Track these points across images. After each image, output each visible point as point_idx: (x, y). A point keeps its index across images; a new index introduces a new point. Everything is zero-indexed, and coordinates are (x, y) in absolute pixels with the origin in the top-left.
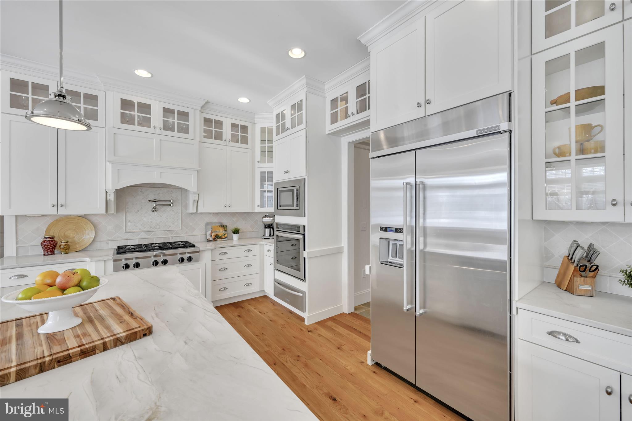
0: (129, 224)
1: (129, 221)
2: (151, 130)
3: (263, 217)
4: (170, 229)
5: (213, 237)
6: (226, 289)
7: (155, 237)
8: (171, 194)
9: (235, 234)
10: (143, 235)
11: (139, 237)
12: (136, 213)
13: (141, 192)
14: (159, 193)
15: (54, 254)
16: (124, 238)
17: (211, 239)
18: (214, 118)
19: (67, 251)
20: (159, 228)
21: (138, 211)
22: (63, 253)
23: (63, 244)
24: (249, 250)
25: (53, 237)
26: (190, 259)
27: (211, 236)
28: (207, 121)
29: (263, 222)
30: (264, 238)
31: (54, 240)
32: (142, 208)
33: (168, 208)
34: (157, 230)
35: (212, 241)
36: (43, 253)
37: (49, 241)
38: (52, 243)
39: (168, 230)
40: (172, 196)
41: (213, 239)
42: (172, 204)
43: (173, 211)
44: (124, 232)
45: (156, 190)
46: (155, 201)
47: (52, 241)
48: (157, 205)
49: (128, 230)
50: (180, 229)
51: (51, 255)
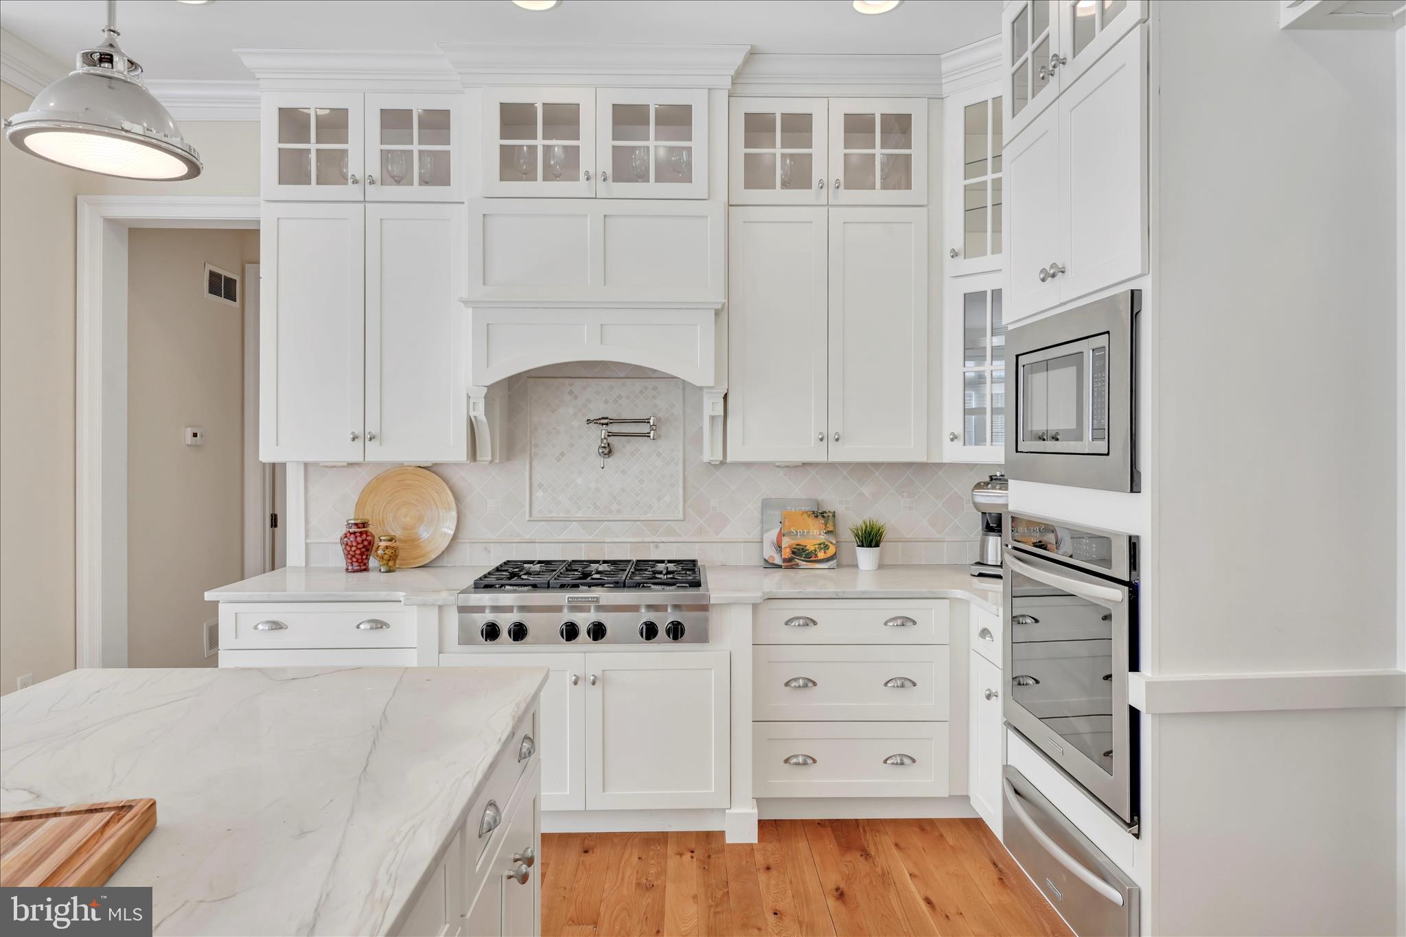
0: (539, 494)
1: (541, 486)
2: (579, 187)
3: (978, 486)
4: (649, 516)
5: (787, 553)
6: (809, 761)
7: (608, 540)
8: (654, 397)
9: (862, 546)
10: (574, 532)
11: (562, 537)
12: (558, 460)
13: (571, 393)
14: (620, 397)
15: (366, 570)
16: (527, 537)
17: (778, 561)
18: (778, 108)
19: (391, 563)
20: (619, 511)
21: (562, 454)
22: (382, 570)
23: (383, 544)
24: (906, 621)
25: (364, 525)
26: (676, 631)
27: (779, 547)
28: (757, 127)
29: (976, 505)
30: (981, 575)
31: (366, 532)
32: (572, 445)
33: (644, 445)
34: (611, 517)
35: (780, 567)
36: (344, 566)
37: (355, 533)
38: (359, 539)
39: (642, 519)
40: (655, 405)
41: (785, 560)
42: (652, 432)
43: (659, 455)
44: (527, 518)
45: (611, 388)
46: (604, 421)
47: (361, 533)
48: (610, 434)
49: (536, 514)
50: (681, 516)
51: (361, 571)
